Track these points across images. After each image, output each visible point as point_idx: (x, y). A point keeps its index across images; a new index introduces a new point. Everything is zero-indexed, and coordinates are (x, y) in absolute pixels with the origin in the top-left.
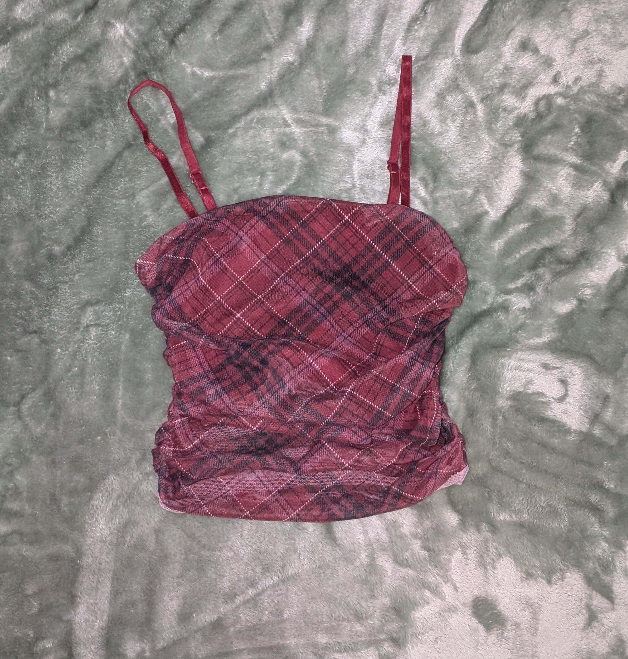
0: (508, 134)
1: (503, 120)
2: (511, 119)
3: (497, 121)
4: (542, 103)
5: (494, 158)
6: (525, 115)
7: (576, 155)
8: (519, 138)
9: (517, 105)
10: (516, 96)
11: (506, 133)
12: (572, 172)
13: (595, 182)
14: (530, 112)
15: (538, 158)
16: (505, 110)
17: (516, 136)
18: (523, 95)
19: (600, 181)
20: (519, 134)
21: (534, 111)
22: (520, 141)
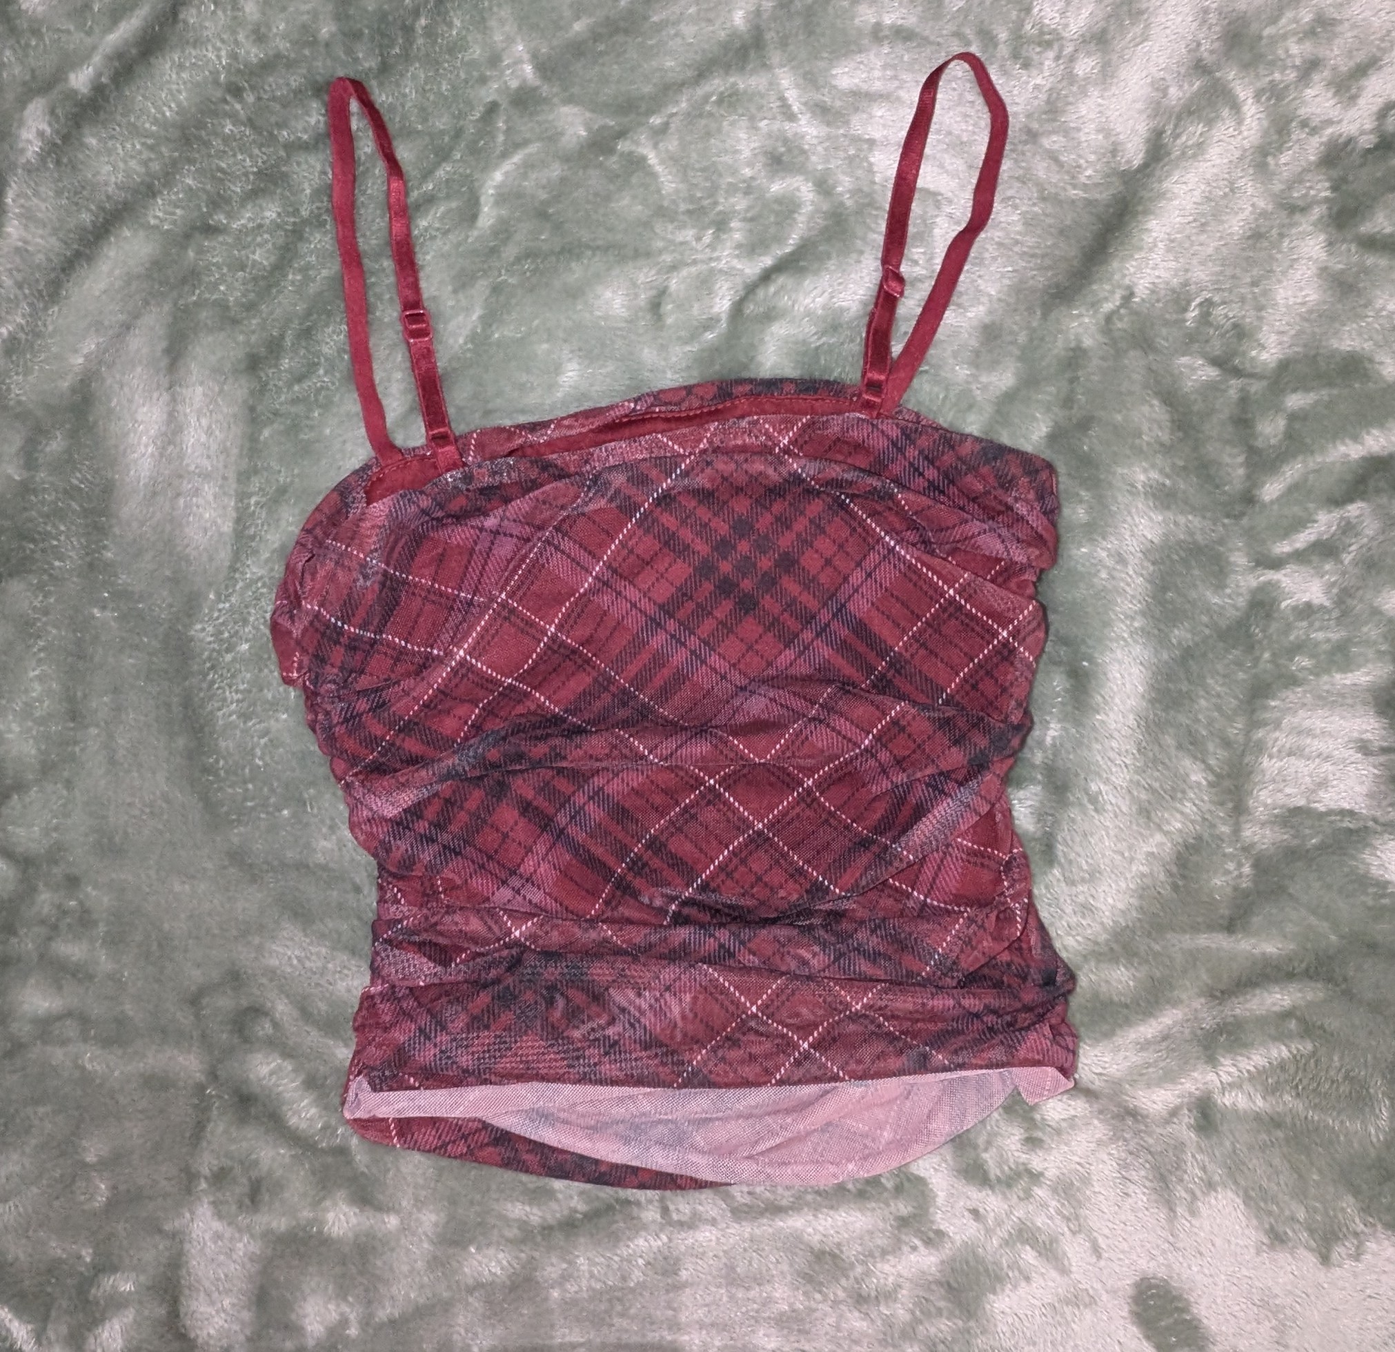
0: (1301, 182)
1: (1297, 147)
2: (1313, 148)
6: (1350, 140)
8: (1327, 193)
9: (1334, 113)
10: (1335, 94)
11: (1298, 179)
14: (1363, 133)
16: (1304, 124)
17: (1321, 189)
18: (1354, 91)
20: (1327, 184)
21: (1371, 132)
22: (1327, 199)
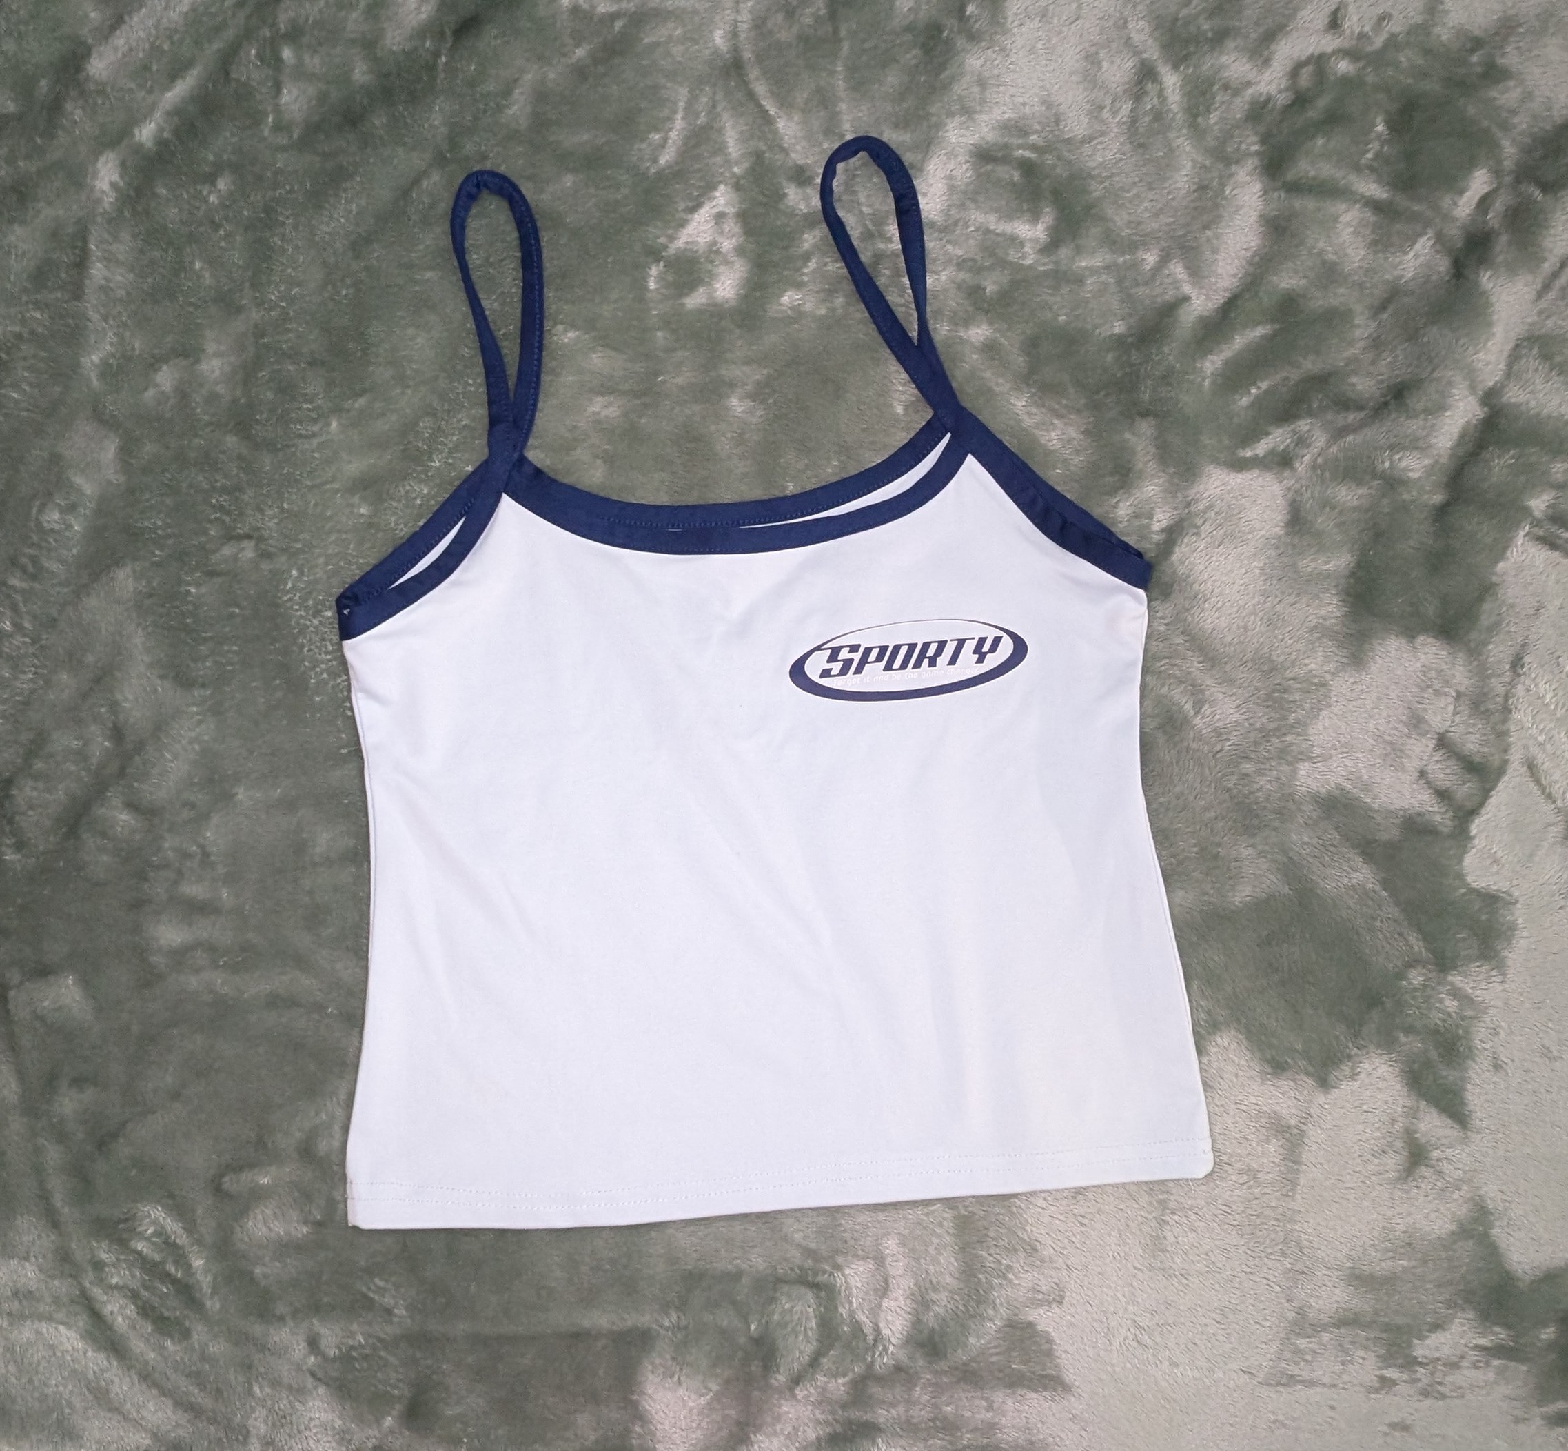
3: (1208, 111)
4: (1306, 72)
5: (1202, 188)
7: (1379, 181)
12: (1369, 215)
13: (1421, 235)
15: (1295, 188)
19: (1430, 233)
